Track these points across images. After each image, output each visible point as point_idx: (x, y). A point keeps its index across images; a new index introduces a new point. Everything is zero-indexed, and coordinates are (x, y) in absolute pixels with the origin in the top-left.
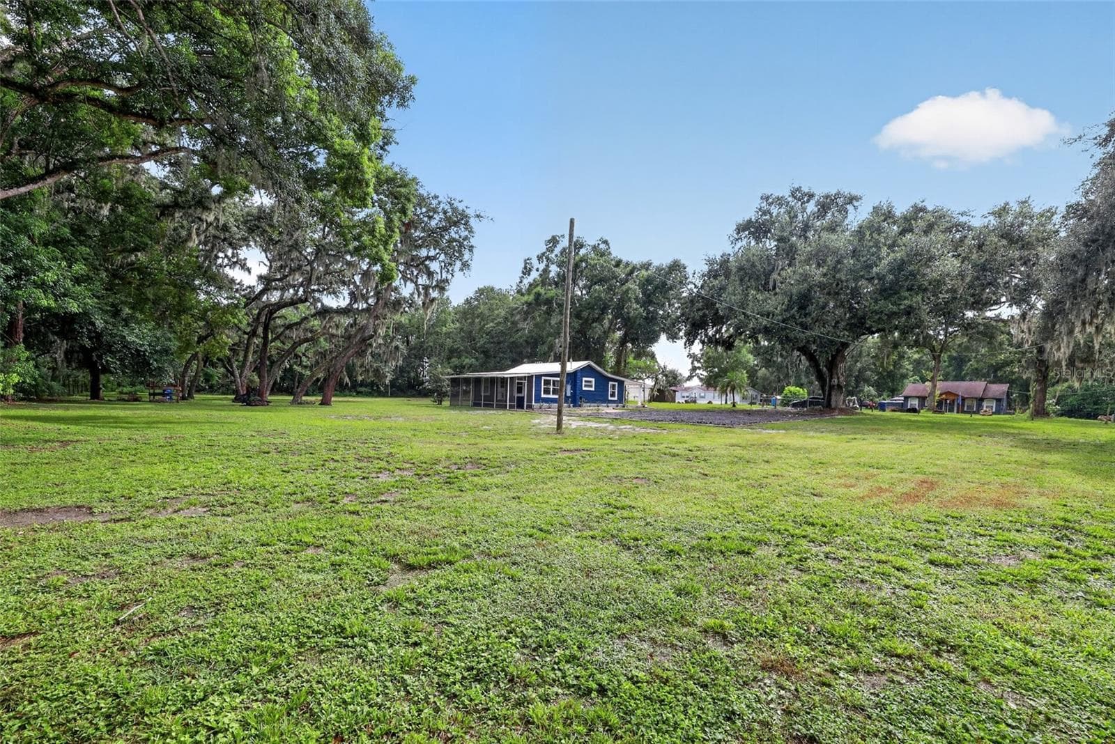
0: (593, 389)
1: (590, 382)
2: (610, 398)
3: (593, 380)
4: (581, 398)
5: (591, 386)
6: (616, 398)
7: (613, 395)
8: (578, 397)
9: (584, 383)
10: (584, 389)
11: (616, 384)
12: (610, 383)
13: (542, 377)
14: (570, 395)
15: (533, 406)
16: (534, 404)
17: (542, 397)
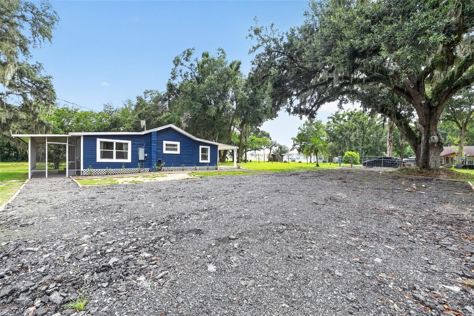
1: (174, 145)
2: (201, 161)
3: (178, 143)
4: (159, 161)
6: (208, 161)
7: (205, 157)
8: (155, 161)
9: (165, 147)
10: (165, 152)
11: (208, 147)
12: (201, 147)
13: (97, 139)
14: (143, 159)
15: (81, 172)
16: (82, 169)
17: (97, 161)
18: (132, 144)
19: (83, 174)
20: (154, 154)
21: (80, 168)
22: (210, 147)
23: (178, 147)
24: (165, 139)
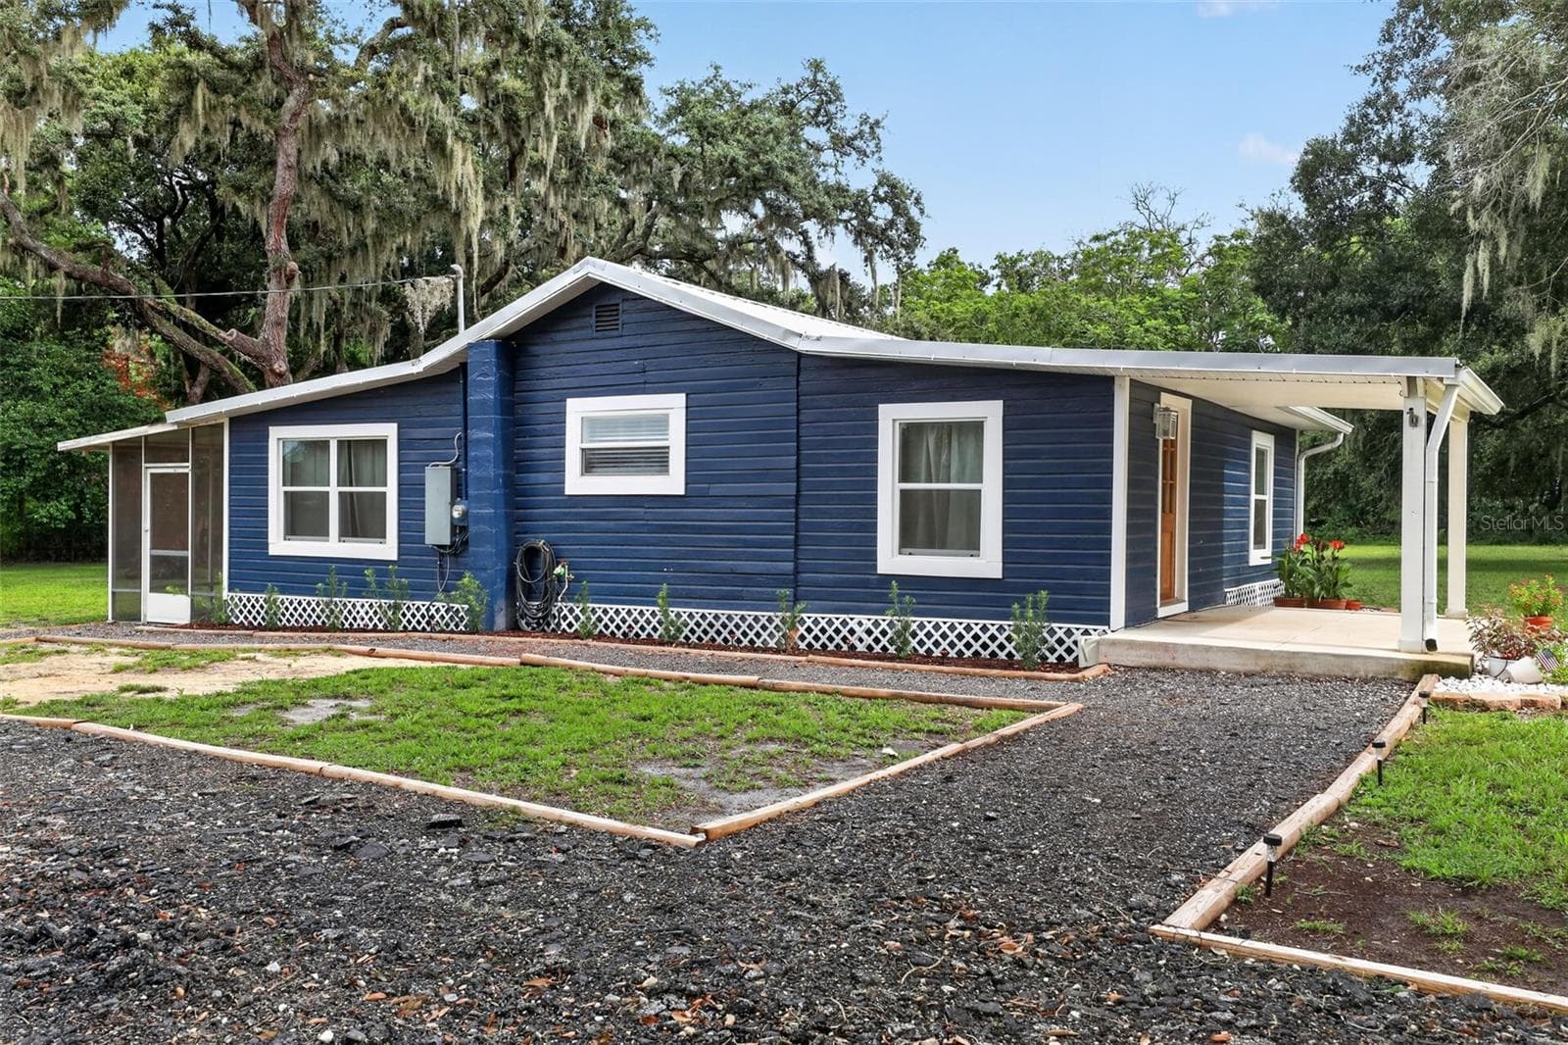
0: (672, 482)
5: (653, 462)
10: (577, 483)
13: (270, 429)
14: (445, 539)
17: (272, 551)
20: (480, 499)
22: (997, 405)
23: (676, 440)
24: (576, 382)
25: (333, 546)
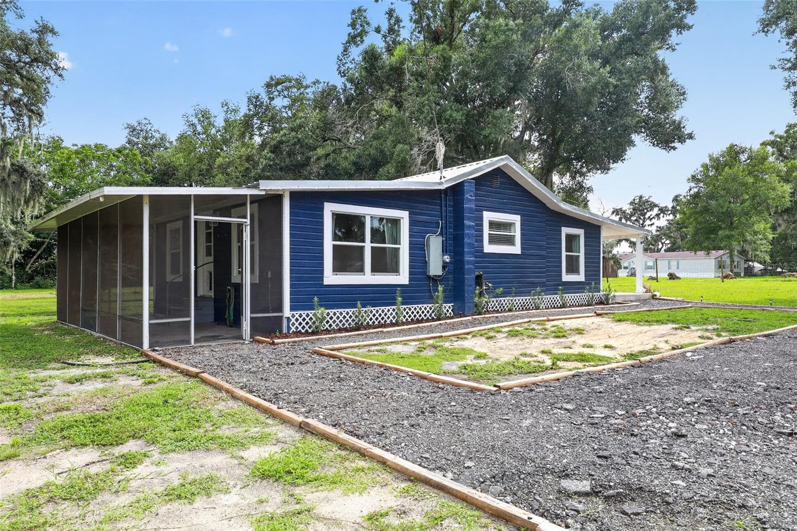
0: (516, 249)
1: (508, 226)
2: (566, 278)
3: (516, 219)
4: (478, 280)
5: (510, 241)
6: (581, 277)
7: (573, 267)
8: (469, 278)
9: (486, 231)
10: (489, 248)
11: (581, 232)
12: (565, 231)
13: (326, 204)
14: (439, 272)
15: (285, 322)
16: (287, 312)
17: (326, 282)
18: (412, 223)
19: (289, 328)
20: (469, 253)
21: (280, 309)
22: (583, 230)
23: (517, 233)
24: (488, 204)
25: (368, 278)
